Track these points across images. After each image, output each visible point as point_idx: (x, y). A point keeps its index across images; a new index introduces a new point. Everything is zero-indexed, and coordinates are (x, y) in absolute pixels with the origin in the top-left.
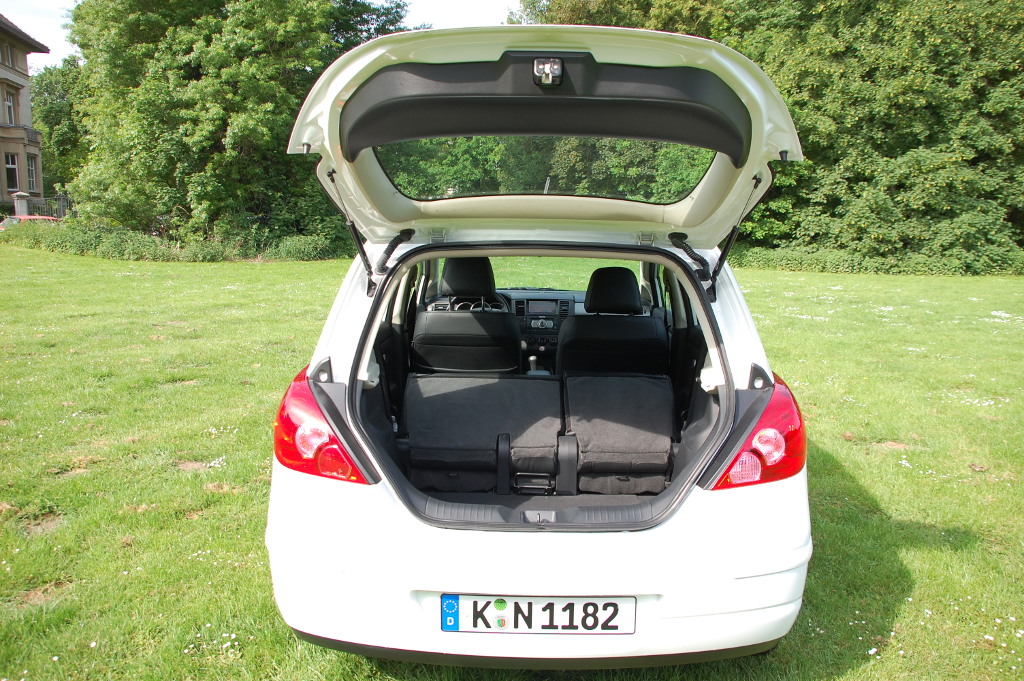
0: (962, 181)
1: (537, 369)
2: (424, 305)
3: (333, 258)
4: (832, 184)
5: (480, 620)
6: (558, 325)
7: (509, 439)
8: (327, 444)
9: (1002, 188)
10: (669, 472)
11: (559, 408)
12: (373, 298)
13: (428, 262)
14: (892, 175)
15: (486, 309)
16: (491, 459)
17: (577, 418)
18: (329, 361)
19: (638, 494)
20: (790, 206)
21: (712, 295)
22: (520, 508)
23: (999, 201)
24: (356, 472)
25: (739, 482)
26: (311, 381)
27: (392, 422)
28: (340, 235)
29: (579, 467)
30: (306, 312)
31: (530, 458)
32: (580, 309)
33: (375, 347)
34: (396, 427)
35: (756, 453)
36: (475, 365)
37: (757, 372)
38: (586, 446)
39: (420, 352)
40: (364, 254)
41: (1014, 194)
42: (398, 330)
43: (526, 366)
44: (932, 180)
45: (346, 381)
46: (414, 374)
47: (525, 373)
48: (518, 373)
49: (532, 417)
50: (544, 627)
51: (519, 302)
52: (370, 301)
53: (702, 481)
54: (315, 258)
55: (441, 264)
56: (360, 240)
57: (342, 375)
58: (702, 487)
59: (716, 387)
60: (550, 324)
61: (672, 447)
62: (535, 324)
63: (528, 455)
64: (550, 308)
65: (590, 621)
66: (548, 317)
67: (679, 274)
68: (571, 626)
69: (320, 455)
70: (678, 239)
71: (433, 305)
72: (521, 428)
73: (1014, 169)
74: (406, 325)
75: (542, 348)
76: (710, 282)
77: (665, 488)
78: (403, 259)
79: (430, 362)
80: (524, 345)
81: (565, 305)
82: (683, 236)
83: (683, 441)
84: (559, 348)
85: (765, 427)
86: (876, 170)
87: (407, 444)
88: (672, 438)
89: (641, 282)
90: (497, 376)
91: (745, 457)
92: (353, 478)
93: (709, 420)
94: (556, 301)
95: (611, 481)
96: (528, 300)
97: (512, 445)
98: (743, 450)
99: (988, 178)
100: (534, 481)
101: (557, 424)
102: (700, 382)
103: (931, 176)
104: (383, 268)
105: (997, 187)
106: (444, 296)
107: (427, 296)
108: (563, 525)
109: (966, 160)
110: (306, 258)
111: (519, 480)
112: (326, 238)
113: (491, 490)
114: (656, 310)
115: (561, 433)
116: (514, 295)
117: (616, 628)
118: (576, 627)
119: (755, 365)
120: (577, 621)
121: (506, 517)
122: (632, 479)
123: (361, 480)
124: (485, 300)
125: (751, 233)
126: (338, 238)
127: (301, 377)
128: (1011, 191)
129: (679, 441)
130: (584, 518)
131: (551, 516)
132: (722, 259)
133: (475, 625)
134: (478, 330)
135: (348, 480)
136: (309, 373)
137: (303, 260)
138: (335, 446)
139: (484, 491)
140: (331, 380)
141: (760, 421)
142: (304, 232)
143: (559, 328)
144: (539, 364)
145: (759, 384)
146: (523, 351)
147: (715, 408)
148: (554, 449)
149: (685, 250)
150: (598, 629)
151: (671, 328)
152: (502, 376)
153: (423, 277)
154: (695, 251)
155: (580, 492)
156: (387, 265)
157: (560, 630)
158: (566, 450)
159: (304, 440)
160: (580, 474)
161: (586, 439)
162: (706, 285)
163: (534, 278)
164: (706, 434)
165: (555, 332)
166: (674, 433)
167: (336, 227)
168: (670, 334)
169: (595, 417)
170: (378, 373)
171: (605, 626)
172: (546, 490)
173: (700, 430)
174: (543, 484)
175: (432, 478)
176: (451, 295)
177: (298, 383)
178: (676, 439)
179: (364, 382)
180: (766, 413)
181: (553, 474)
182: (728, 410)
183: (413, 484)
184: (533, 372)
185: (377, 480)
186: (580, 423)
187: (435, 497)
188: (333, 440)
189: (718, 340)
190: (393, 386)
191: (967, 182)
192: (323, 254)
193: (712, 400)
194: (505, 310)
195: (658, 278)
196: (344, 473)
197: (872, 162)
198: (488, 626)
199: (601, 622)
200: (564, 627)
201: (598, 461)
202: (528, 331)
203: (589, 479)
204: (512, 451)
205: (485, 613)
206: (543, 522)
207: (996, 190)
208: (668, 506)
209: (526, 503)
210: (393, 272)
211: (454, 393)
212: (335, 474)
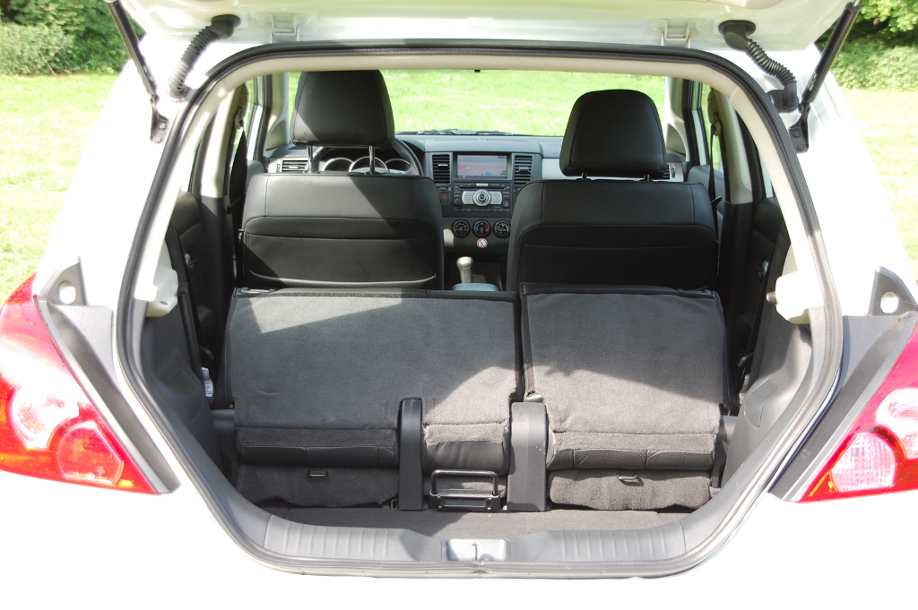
1: (472, 281)
2: (263, 163)
3: (82, 71)
6: (510, 200)
7: (419, 407)
8: (75, 421)
10: (716, 470)
11: (512, 351)
12: (163, 144)
13: (269, 80)
15: (377, 169)
16: (388, 446)
17: (546, 368)
18: (78, 266)
19: (659, 511)
21: (801, 140)
22: (441, 535)
24: (131, 472)
25: (850, 488)
26: (43, 303)
27: (201, 379)
28: (95, 27)
29: (549, 459)
30: (32, 175)
31: (460, 444)
32: (552, 170)
33: (169, 239)
34: (209, 389)
35: (884, 434)
36: (360, 273)
37: (887, 283)
38: (562, 421)
39: (255, 249)
40: (141, 60)
42: (212, 208)
43: (453, 276)
45: (113, 304)
46: (244, 291)
47: (449, 285)
48: (438, 288)
49: (465, 366)
51: (440, 158)
52: (157, 151)
53: (778, 484)
54: (44, 70)
55: (293, 84)
56: (133, 34)
57: (105, 293)
58: (780, 495)
59: (806, 313)
60: (496, 198)
61: (722, 423)
62: (468, 197)
63: (455, 438)
64: (497, 168)
66: (494, 185)
67: (737, 101)
69: (62, 441)
70: (738, 31)
71: (280, 161)
72: (444, 387)
74: (227, 199)
75: (482, 243)
76: (796, 114)
77: (710, 498)
78: (219, 73)
79: (274, 268)
80: (448, 236)
81: (523, 162)
82: (748, 27)
83: (743, 412)
84: (512, 240)
85: (901, 385)
87: (231, 418)
88: (721, 406)
89: (668, 117)
90: (399, 292)
91: (864, 441)
92: (127, 483)
93: (792, 373)
94: (508, 154)
95: (609, 485)
96: (456, 154)
97: (426, 418)
98: (858, 429)
100: (467, 485)
101: (509, 380)
102: (773, 304)
104: (180, 90)
106: (300, 145)
107: (266, 147)
108: (518, 563)
110: (26, 69)
111: (439, 483)
112: (67, 32)
113: (387, 502)
114: (694, 170)
115: (517, 397)
116: (431, 145)
119: (883, 269)
121: (414, 551)
122: (648, 482)
123: (142, 486)
124: (376, 154)
125: (889, 19)
126: (88, 34)
127: (21, 295)
129: (735, 412)
130: (558, 553)
131: (496, 549)
132: (821, 70)
134: (361, 207)
135: (116, 487)
136: (37, 289)
137: (21, 73)
138: (90, 425)
139: (374, 505)
140: (82, 300)
141: (892, 376)
142: (19, 18)
143: (512, 206)
144: (477, 271)
145: (890, 303)
146: (448, 248)
147: (802, 350)
148: (503, 427)
149: (750, 53)
151: (722, 203)
152: (408, 292)
153: (260, 110)
154: (771, 54)
155: (551, 505)
156: (187, 83)
158: (526, 427)
159: (29, 416)
160: (550, 472)
161: (561, 407)
162: (789, 119)
163: (468, 114)
164: (787, 397)
165: (503, 212)
166: (725, 398)
167: (85, 10)
168: (720, 216)
169: (578, 367)
170: (175, 287)
172: (489, 502)
173: (775, 391)
174: (484, 490)
175: (278, 482)
176: (312, 143)
177: (17, 306)
178: (730, 407)
179: (148, 304)
180: (904, 359)
181: (503, 472)
182: (829, 354)
183: (241, 493)
184: (465, 286)
185: (171, 485)
186: (550, 379)
187: (284, 517)
188: (86, 414)
189: (811, 224)
190: (203, 313)
192: (62, 64)
193: (797, 335)
194: (413, 170)
195: (699, 110)
196: (108, 475)
201: (585, 448)
202: (456, 211)
203: (567, 481)
204: (426, 430)
206: (482, 559)
208: (715, 533)
209: (451, 527)
210: (199, 96)
211: (320, 324)
212: (90, 477)
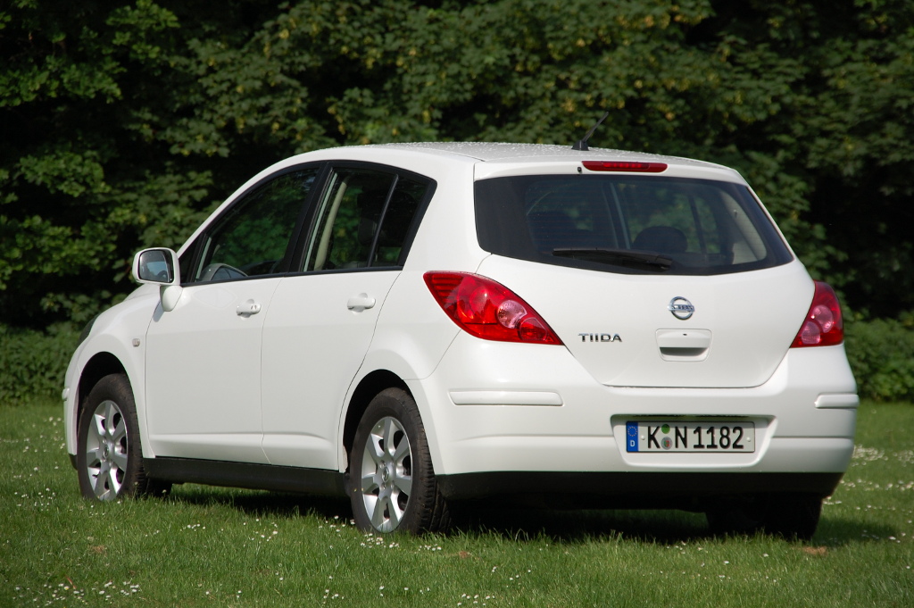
0: (674, 94)
4: (256, 94)
5: (652, 442)
9: (787, 111)
14: (454, 68)
20: (99, 172)
23: (781, 154)
41: (825, 134)
44: (584, 88)
50: (695, 447)
65: (725, 442)
68: (713, 446)
73: (822, 51)
86: (401, 51)
99: (746, 80)
103: (578, 71)
105: (775, 108)
109: (682, 25)
117: (741, 447)
118: (716, 447)
120: (717, 442)
128: (815, 122)
133: (649, 446)
150: (731, 448)
157: (706, 449)
171: (735, 446)
191: (684, 95)
197: (383, 20)
198: (658, 446)
199: (732, 442)
200: (708, 447)
205: (656, 436)
207: (770, 119)
